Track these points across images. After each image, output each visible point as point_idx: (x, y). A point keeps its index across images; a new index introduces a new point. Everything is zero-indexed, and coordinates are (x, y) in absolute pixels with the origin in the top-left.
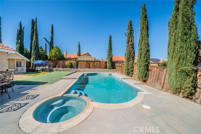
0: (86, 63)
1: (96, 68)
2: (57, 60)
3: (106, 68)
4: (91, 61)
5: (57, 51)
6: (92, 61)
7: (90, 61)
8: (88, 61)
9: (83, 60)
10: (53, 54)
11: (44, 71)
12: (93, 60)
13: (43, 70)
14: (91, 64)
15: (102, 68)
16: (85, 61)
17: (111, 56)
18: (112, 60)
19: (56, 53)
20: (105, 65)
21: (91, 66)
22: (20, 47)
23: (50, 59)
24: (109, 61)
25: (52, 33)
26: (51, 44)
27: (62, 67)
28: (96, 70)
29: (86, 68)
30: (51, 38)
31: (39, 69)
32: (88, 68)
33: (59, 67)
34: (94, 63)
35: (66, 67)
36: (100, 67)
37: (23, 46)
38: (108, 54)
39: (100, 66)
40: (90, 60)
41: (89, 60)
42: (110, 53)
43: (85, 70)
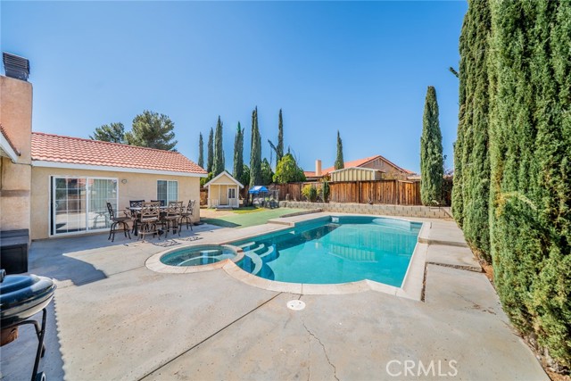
0: (352, 186)
1: (381, 201)
2: (289, 182)
3: (417, 201)
4: (366, 182)
5: (288, 163)
6: (370, 182)
7: (363, 182)
8: (355, 182)
9: (343, 180)
10: (280, 170)
11: (266, 207)
12: (373, 178)
13: (263, 204)
14: (367, 190)
15: (404, 203)
16: (348, 182)
17: (435, 159)
18: (441, 171)
19: (285, 169)
20: (414, 193)
21: (366, 196)
22: (238, 164)
23: (276, 183)
24: (426, 179)
25: (281, 126)
26: (279, 149)
27: (298, 200)
28: (378, 209)
29: (352, 201)
30: (279, 137)
31: (257, 202)
32: (356, 201)
33: (291, 198)
34: (375, 188)
35: (304, 199)
36: (397, 199)
37: (242, 161)
38: (424, 154)
39: (396, 195)
40: (364, 179)
41: (360, 179)
42: (429, 150)
43: (346, 207)
